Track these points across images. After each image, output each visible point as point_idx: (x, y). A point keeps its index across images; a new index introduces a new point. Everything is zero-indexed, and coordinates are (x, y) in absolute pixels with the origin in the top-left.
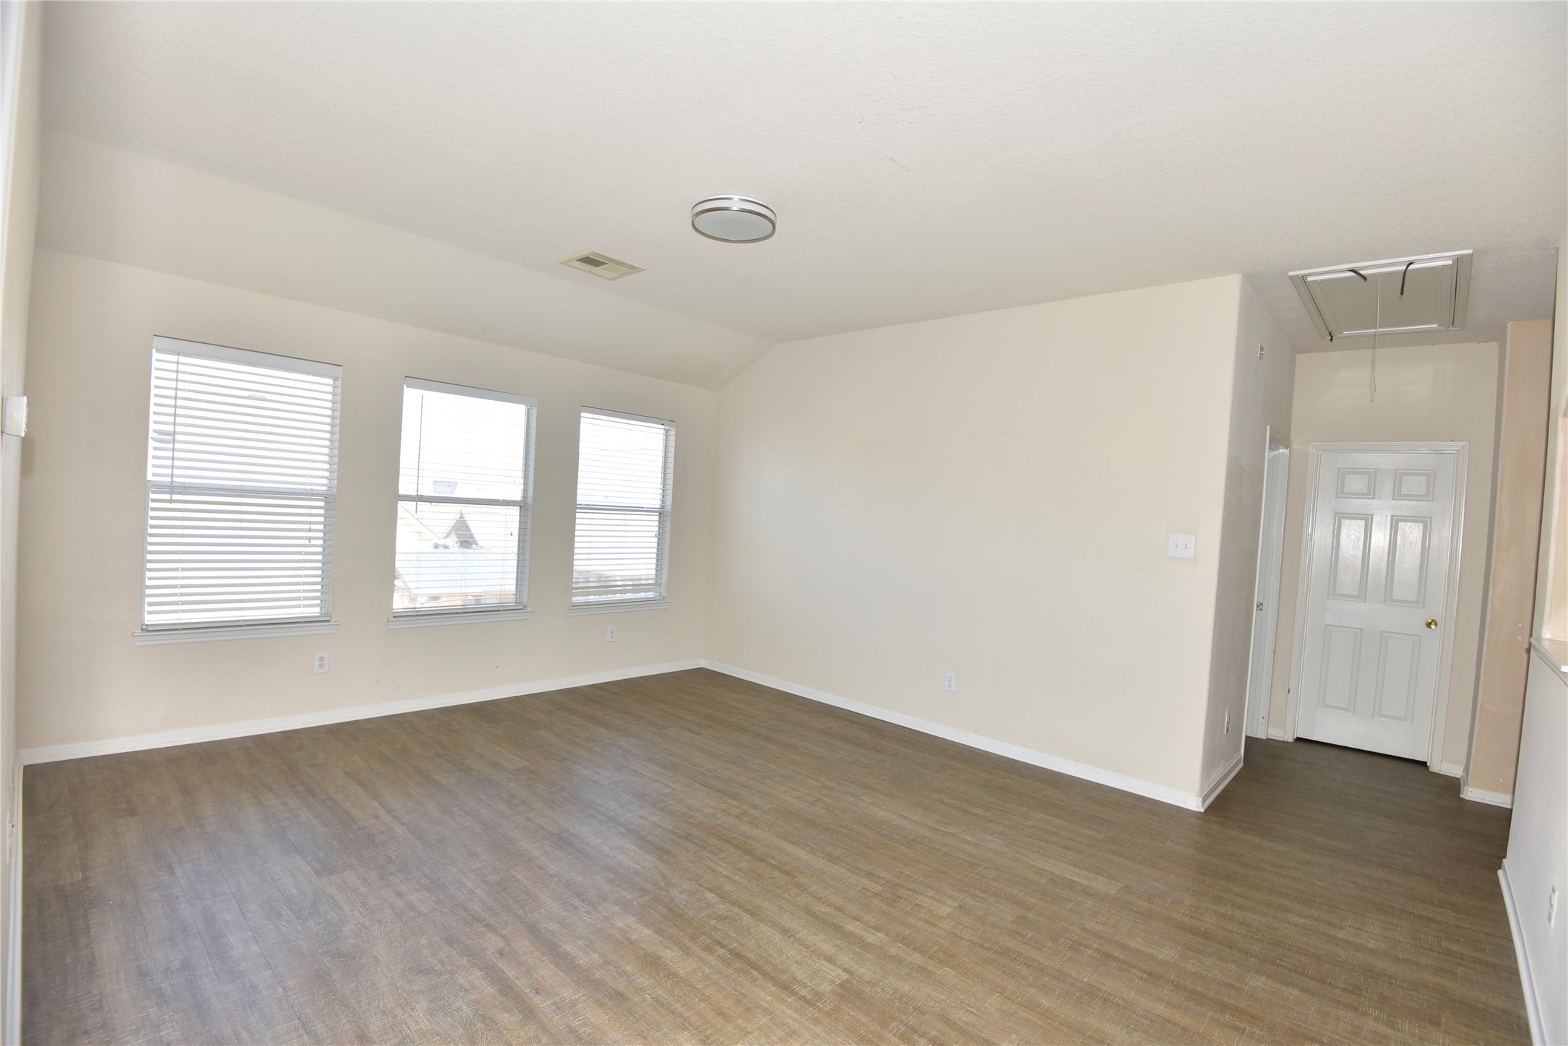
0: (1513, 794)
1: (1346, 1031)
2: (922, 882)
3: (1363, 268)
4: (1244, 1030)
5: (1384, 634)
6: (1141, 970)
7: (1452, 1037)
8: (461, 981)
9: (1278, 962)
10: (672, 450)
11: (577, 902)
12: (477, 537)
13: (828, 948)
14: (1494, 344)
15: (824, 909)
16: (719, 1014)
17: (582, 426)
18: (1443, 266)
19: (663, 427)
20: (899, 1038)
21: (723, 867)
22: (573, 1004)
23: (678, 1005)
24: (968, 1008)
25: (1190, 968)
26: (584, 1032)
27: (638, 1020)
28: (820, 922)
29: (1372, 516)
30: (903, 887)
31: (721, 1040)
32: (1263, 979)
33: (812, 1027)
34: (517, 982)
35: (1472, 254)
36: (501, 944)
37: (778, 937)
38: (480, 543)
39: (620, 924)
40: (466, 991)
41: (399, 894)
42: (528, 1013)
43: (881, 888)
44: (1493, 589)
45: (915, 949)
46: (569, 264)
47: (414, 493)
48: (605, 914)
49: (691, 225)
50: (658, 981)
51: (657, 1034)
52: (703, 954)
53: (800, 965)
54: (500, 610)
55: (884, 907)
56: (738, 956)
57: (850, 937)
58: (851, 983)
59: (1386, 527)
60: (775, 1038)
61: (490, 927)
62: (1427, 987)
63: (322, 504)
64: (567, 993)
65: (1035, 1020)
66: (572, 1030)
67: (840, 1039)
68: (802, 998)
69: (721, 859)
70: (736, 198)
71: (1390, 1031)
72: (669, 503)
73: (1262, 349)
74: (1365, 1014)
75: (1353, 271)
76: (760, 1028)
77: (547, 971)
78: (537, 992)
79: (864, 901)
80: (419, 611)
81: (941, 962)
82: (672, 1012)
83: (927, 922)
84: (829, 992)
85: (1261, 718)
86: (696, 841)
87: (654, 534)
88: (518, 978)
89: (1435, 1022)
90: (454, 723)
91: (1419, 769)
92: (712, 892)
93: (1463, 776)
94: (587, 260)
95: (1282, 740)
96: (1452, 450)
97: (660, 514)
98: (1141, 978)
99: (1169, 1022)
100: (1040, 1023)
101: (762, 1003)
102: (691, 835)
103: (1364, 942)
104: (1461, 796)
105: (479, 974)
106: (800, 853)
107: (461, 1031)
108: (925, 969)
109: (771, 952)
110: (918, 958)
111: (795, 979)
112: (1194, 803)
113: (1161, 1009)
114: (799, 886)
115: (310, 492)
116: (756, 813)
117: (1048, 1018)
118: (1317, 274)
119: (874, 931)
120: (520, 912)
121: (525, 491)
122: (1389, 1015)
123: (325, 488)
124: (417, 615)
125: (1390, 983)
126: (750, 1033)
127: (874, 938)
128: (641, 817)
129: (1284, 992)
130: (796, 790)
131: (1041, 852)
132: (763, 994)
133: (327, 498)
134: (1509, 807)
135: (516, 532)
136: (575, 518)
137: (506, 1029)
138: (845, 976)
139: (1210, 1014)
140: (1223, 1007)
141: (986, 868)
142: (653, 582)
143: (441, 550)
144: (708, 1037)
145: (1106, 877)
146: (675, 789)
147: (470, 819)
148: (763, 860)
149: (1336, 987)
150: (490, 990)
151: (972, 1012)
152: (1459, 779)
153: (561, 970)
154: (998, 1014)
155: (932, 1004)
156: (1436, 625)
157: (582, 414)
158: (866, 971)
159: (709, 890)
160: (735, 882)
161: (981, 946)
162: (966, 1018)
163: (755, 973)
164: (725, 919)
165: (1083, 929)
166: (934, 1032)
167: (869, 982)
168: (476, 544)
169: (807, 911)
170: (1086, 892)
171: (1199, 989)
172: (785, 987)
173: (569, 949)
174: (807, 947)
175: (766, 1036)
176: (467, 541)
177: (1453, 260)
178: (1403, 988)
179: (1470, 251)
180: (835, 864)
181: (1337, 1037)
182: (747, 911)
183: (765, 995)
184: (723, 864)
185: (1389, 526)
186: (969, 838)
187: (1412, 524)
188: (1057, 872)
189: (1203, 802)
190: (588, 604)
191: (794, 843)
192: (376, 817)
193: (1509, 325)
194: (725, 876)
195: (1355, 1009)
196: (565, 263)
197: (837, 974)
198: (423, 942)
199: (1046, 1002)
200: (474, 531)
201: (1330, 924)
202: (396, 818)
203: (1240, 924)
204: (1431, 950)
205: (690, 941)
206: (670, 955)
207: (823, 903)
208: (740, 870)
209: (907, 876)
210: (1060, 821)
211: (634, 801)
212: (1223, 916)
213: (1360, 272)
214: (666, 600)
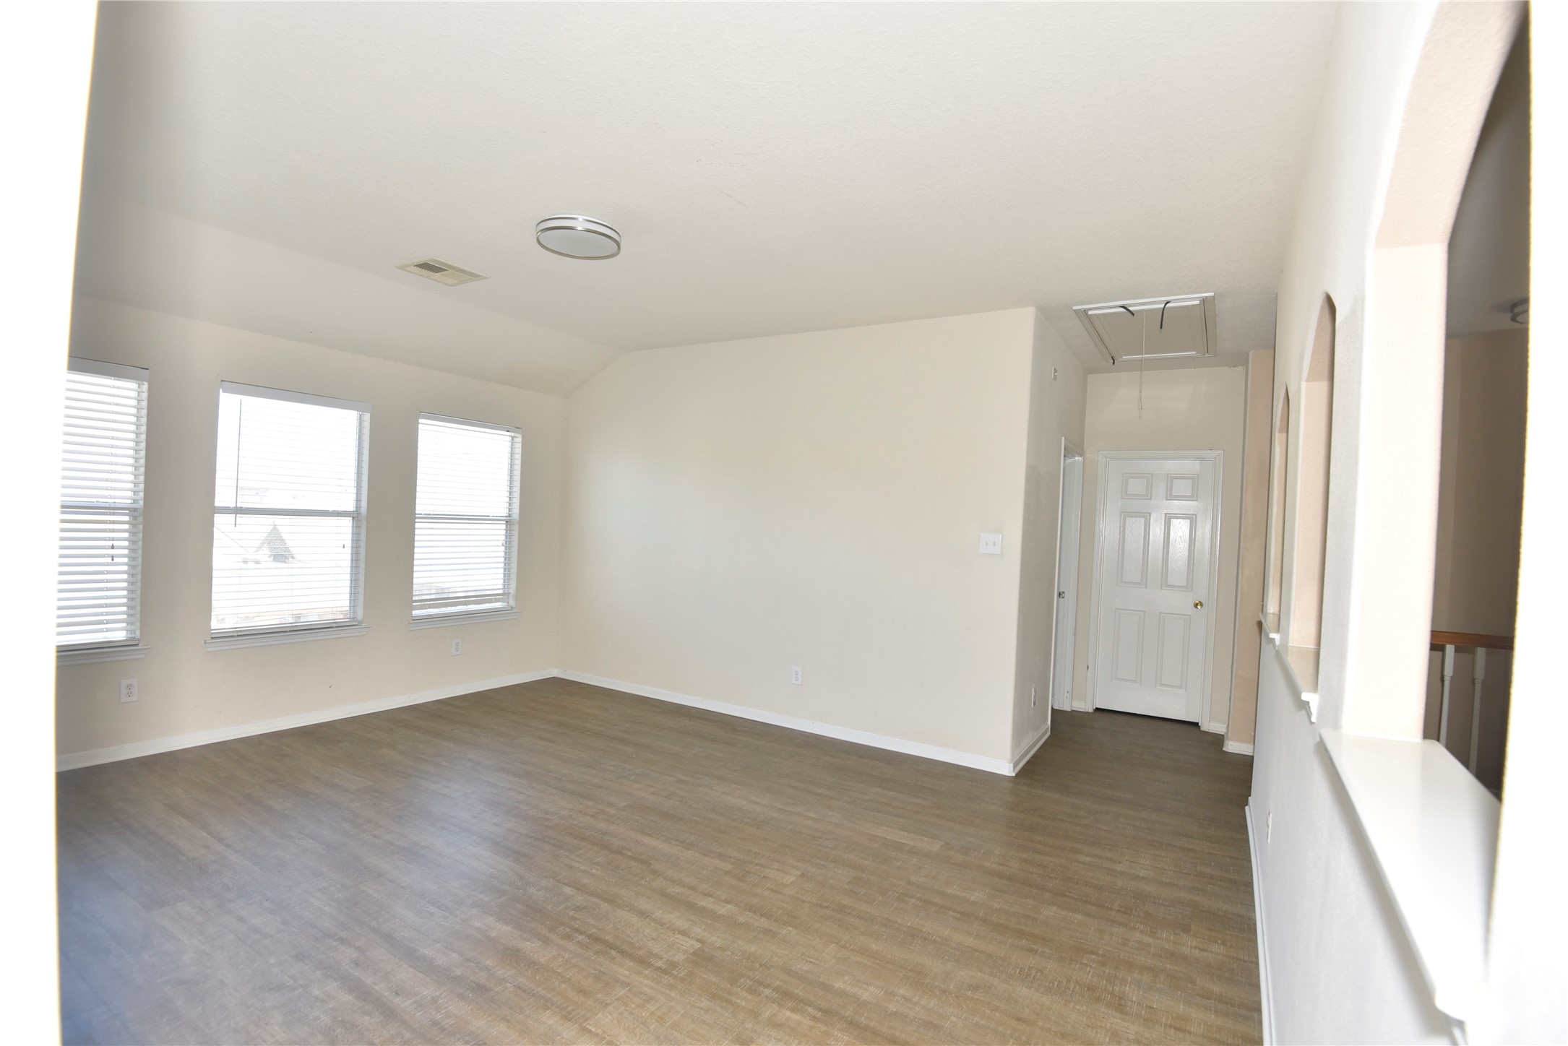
0: (1254, 744)
1: (1118, 943)
2: (769, 857)
3: (1131, 305)
4: (1037, 951)
5: (1162, 615)
6: (955, 911)
7: (1198, 940)
8: (317, 992)
9: (1067, 894)
10: (518, 457)
11: (432, 909)
12: (294, 551)
13: (682, 923)
14: (1240, 368)
15: (678, 890)
16: (580, 992)
17: (420, 432)
18: (1193, 305)
19: (508, 433)
20: (747, 991)
21: (580, 863)
22: (434, 1000)
23: (539, 989)
24: (808, 959)
25: (996, 906)
26: (447, 1024)
27: (500, 1007)
28: (675, 902)
29: (1150, 514)
30: (752, 863)
31: (582, 1013)
32: (1055, 909)
33: (667, 992)
34: (376, 987)
35: (1214, 296)
36: (355, 955)
37: (634, 919)
38: (298, 557)
39: (478, 925)
40: (323, 1001)
41: (240, 919)
42: (389, 1013)
43: (731, 867)
44: (1242, 574)
45: (761, 915)
46: (407, 269)
47: (232, 505)
48: (462, 917)
49: (536, 240)
50: (519, 971)
51: (521, 1016)
52: (562, 942)
53: (656, 940)
54: (332, 627)
55: (734, 882)
56: (597, 939)
57: (702, 912)
58: (704, 951)
59: (1161, 524)
60: (633, 1006)
61: (342, 941)
62: (1183, 903)
63: (126, 518)
64: (427, 992)
65: (865, 962)
66: (435, 1023)
67: (693, 999)
68: (659, 969)
69: (578, 856)
70: (581, 218)
71: (1151, 940)
72: (516, 511)
73: (1055, 371)
74: (1134, 929)
75: (1123, 307)
76: (618, 999)
77: (406, 974)
78: (397, 994)
79: (716, 879)
80: (240, 631)
81: (785, 923)
82: (534, 995)
83: (773, 891)
84: (683, 960)
85: (1066, 693)
86: (552, 841)
87: (500, 543)
88: (376, 984)
89: (1187, 929)
90: (285, 748)
91: (1193, 729)
92: (570, 886)
93: (1225, 733)
94: (425, 266)
95: (1083, 710)
96: (1211, 457)
97: (507, 522)
98: (956, 918)
99: (976, 950)
100: (869, 964)
101: (621, 977)
102: (547, 836)
103: (1137, 872)
104: (1224, 749)
105: (334, 984)
106: (655, 843)
107: (320, 1037)
108: (770, 930)
109: (628, 932)
110: (764, 923)
111: (651, 954)
112: (1006, 768)
113: (970, 941)
114: (654, 872)
115: (112, 506)
116: (612, 811)
117: (876, 959)
118: (1097, 308)
119: (725, 904)
120: (374, 923)
121: (358, 501)
122: (1151, 928)
123: (130, 501)
124: (238, 636)
125: (1154, 903)
126: (610, 1004)
127: (723, 909)
128: (495, 825)
129: (1071, 917)
130: (651, 786)
131: (876, 821)
132: (621, 970)
133: (132, 511)
134: (1251, 754)
135: (349, 544)
136: (415, 528)
137: (367, 1030)
138: (698, 945)
139: (1010, 941)
140: (1021, 934)
141: (826, 839)
142: (501, 592)
143: (251, 565)
144: (569, 1013)
145: (930, 837)
146: (529, 796)
147: (312, 841)
148: (620, 853)
149: (1111, 909)
150: (347, 997)
151: (811, 962)
152: (1223, 735)
153: (421, 972)
154: (834, 961)
155: (776, 959)
156: (1202, 605)
157: (420, 421)
158: (716, 939)
159: (567, 885)
160: (592, 875)
161: (821, 906)
162: (806, 967)
163: (613, 953)
164: (583, 909)
165: (909, 883)
166: (778, 983)
167: (719, 948)
168: (293, 558)
169: (663, 893)
170: (913, 851)
171: (1002, 922)
172: (643, 962)
173: (426, 952)
174: (662, 925)
175: (625, 1005)
176: (282, 555)
177: (1200, 301)
178: (1164, 905)
179: (1212, 294)
180: (689, 850)
181: (1110, 949)
182: (604, 899)
183: (624, 970)
184: (580, 860)
185: (1163, 523)
186: (812, 815)
187: (1181, 520)
188: (888, 837)
189: (1014, 768)
190: (430, 617)
191: (649, 835)
192: (206, 847)
193: (1251, 353)
194: (582, 871)
195: (1126, 925)
196: (402, 268)
197: (690, 944)
198: (272, 961)
199: (874, 947)
200: (289, 543)
201: (1111, 860)
202: (228, 846)
203: (1038, 866)
204: (1188, 874)
205: (550, 932)
206: (529, 946)
207: (678, 884)
208: (597, 864)
209: (755, 853)
210: (892, 793)
211: (487, 810)
212: (1026, 861)
213: (1129, 308)
214: (515, 610)
